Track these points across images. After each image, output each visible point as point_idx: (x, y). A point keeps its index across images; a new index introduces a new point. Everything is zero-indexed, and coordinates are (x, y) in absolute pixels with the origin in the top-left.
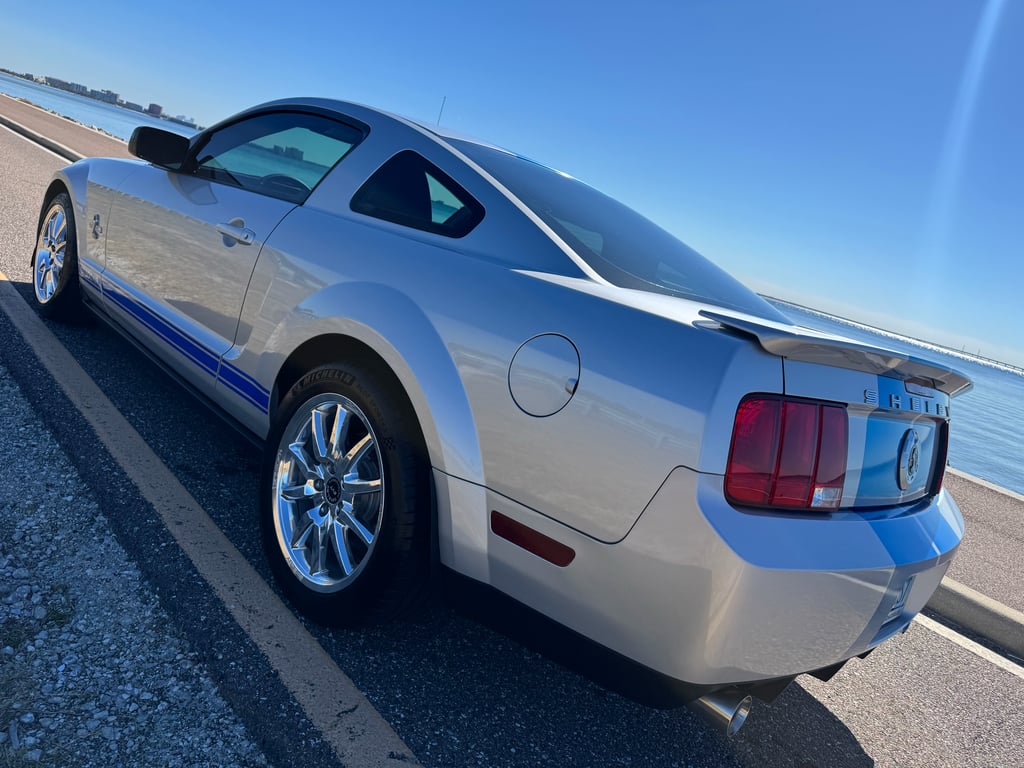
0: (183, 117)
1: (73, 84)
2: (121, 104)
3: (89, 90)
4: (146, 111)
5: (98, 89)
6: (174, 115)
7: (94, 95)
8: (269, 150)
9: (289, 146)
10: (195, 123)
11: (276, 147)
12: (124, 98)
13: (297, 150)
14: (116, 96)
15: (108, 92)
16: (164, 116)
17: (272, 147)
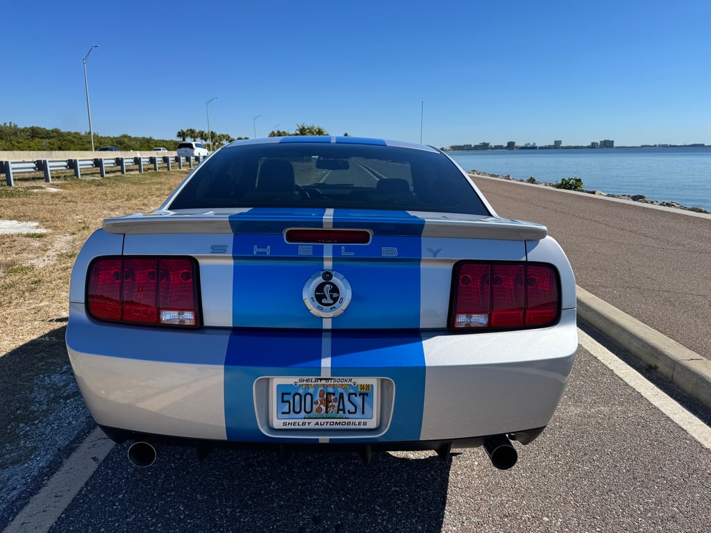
0: (529, 144)
1: (464, 146)
2: (491, 148)
3: (473, 146)
4: (506, 148)
5: (478, 144)
6: (522, 145)
7: (476, 148)
8: (588, 147)
9: (603, 140)
10: (536, 145)
11: (593, 143)
12: (493, 144)
13: (608, 141)
14: (488, 144)
15: (484, 143)
16: (517, 147)
17: (590, 144)
